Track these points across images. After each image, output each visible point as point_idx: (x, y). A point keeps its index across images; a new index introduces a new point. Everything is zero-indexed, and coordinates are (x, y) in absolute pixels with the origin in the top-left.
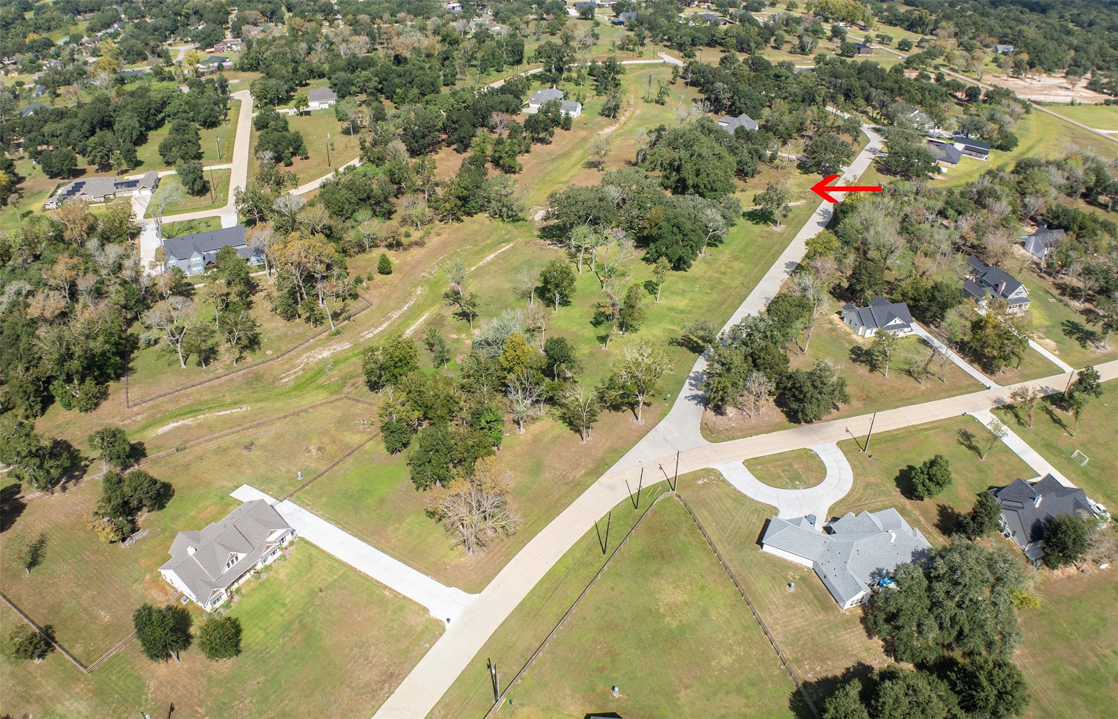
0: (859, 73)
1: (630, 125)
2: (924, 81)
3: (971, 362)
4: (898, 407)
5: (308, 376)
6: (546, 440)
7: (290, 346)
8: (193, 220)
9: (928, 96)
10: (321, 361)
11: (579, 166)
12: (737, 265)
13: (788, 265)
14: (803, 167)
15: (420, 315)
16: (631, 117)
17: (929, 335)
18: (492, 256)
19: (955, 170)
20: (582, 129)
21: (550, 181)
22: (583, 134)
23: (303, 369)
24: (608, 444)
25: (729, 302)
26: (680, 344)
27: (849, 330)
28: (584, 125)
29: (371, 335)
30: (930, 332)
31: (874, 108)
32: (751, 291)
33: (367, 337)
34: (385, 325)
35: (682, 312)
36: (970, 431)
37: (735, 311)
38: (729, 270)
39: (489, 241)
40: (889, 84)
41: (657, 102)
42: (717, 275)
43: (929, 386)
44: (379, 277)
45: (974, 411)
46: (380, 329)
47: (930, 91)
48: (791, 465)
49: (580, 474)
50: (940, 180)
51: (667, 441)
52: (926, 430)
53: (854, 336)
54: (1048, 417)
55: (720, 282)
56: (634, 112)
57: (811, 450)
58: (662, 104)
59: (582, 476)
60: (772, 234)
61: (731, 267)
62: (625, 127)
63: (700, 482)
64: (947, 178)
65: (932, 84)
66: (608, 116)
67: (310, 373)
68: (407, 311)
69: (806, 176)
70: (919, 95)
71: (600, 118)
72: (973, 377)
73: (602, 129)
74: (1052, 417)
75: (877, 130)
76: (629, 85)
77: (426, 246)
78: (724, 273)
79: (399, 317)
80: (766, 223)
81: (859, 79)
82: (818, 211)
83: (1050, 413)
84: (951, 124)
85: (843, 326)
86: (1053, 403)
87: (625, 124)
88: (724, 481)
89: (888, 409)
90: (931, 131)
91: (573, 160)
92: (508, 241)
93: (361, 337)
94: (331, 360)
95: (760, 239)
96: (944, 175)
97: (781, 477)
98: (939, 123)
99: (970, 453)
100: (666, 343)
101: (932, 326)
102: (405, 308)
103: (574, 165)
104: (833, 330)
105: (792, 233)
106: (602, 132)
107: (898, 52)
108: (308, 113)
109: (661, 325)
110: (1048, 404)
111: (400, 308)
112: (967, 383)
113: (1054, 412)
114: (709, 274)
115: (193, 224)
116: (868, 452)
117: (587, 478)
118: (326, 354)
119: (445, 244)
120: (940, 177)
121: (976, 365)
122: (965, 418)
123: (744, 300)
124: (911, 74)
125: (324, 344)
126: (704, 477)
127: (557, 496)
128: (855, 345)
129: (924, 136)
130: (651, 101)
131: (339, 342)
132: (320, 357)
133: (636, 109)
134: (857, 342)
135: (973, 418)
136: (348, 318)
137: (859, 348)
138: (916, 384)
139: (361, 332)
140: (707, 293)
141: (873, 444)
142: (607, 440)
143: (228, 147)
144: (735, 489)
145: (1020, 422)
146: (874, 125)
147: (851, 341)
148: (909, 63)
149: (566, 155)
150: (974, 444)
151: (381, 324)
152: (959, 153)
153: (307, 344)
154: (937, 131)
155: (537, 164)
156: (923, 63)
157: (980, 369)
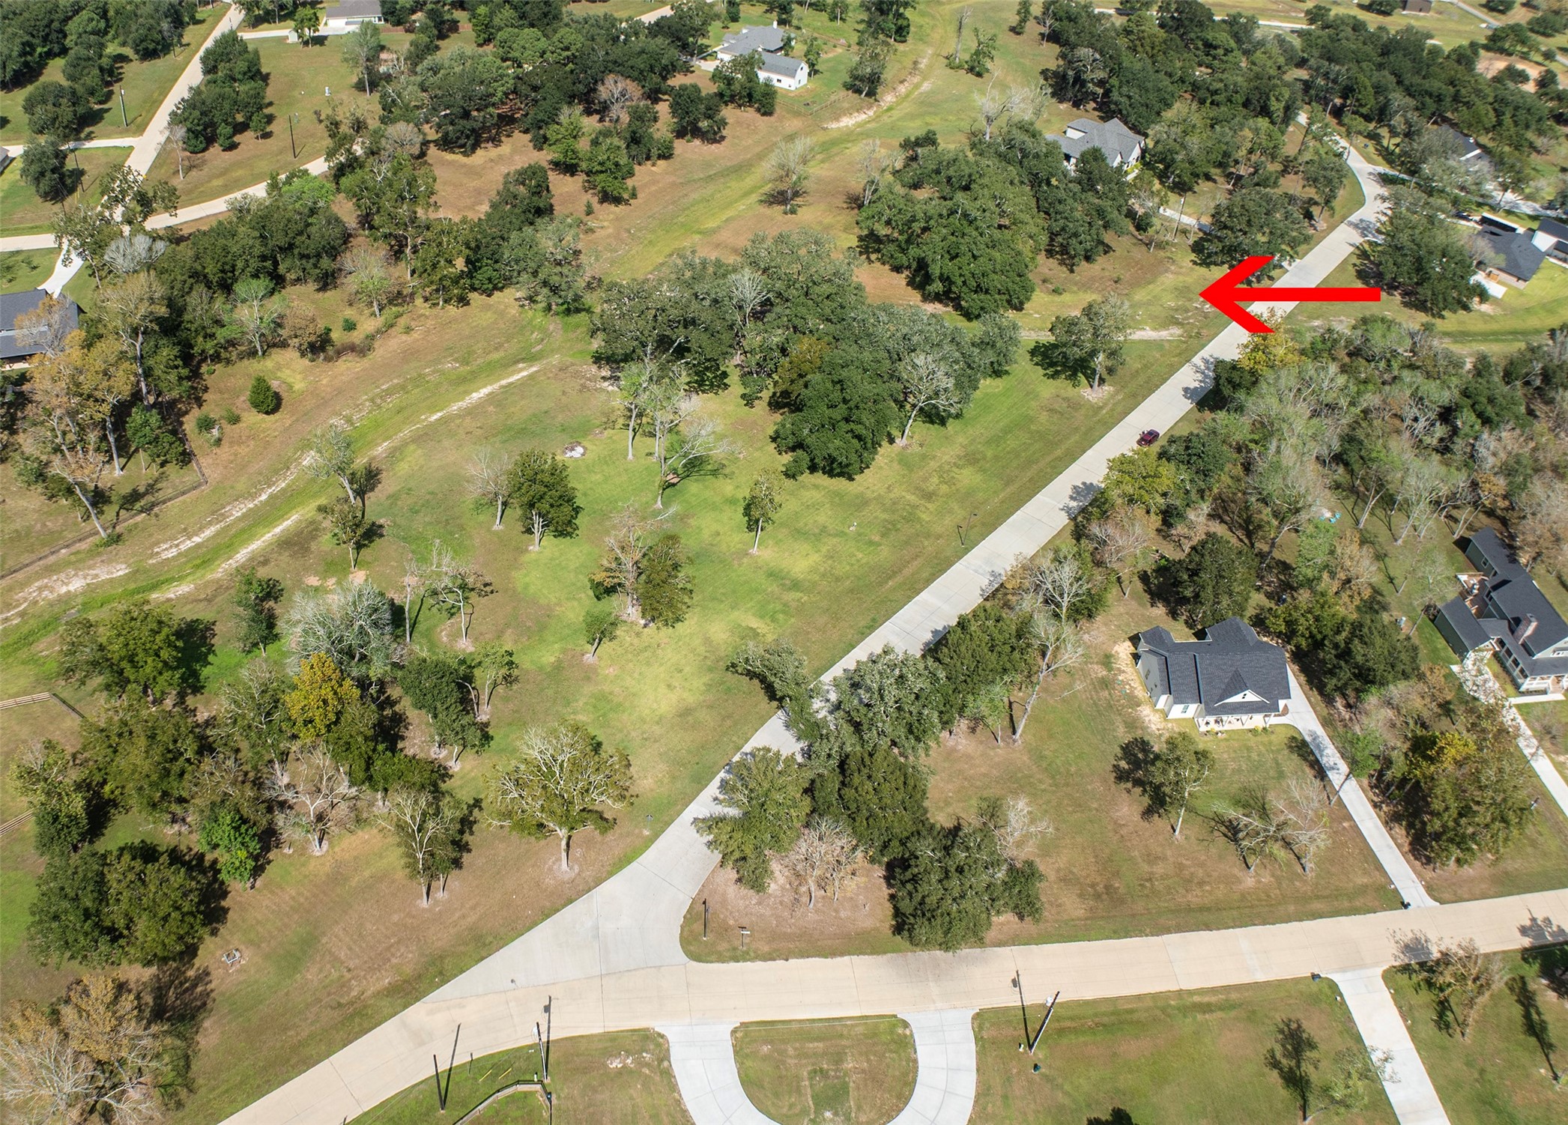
0: (1383, 54)
1: (896, 114)
2: (1511, 85)
3: (1391, 820)
4: (1168, 931)
5: (25, 630)
6: (354, 882)
7: (26, 558)
8: (18, 252)
9: (1507, 119)
10: (60, 600)
11: (754, 198)
12: (968, 477)
13: (1077, 493)
14: (1202, 250)
15: (282, 517)
16: (907, 96)
17: (1320, 731)
18: (485, 391)
19: (1521, 294)
20: (797, 114)
21: (683, 225)
22: (793, 124)
23: (22, 614)
24: (472, 918)
25: (907, 572)
26: (751, 675)
27: (1140, 693)
28: (806, 106)
29: (172, 553)
30: (1326, 722)
31: (1393, 133)
32: (967, 551)
33: (165, 556)
34: (209, 532)
35: (796, 585)
36: (1312, 1028)
37: (910, 598)
38: (944, 488)
39: (496, 356)
40: (1436, 85)
41: (971, 70)
42: (912, 498)
43: (1266, 879)
44: (253, 418)
45: (1343, 970)
46: (197, 539)
47: (1516, 108)
48: (838, 1058)
49: (379, 986)
50: (1483, 315)
51: (597, 936)
52: (1206, 1008)
53: (1146, 712)
54: (1517, 1011)
55: (910, 518)
56: (917, 86)
57: (906, 1024)
58: (979, 75)
59: (377, 995)
60: (1075, 405)
61: (951, 482)
62: (885, 119)
63: (615, 1064)
64: (1499, 311)
65: (1523, 95)
66: (859, 91)
67: (33, 623)
68: (267, 501)
69: (1203, 270)
70: (1492, 114)
71: (843, 93)
72: (1379, 867)
73: (837, 119)
74: (1527, 1016)
75: (1385, 180)
76: (933, 27)
77: (371, 356)
78: (929, 496)
79: (244, 516)
80: (1073, 377)
81: (1380, 66)
82: (1197, 360)
83: (1526, 999)
84: (1538, 190)
85: (1131, 676)
86: (1547, 972)
87: (889, 109)
88: (668, 1074)
89: (1141, 933)
90: (1498, 195)
91: (749, 181)
92: (530, 359)
93: (153, 555)
94: (80, 600)
95: (1044, 417)
96: (1496, 301)
97: (798, 1090)
98: (1517, 184)
99: (1283, 1093)
100: (722, 665)
101: (1339, 703)
102: (264, 497)
103: (747, 194)
104: (1105, 684)
105: (1119, 409)
106: (834, 125)
107: (1482, 14)
108: (320, 41)
109: (735, 615)
110: (1531, 971)
111: (253, 496)
112: (1361, 880)
113: (1539, 1000)
114: (897, 493)
115: (11, 262)
116: (1038, 1053)
117: (386, 1002)
118: (76, 585)
119: (409, 354)
120: (1485, 308)
121: (1400, 831)
122: (1314, 987)
123: (943, 571)
124: (1490, 66)
125: (78, 563)
126: (628, 1053)
127: (305, 1034)
128: (1139, 733)
129: (1480, 205)
130: (960, 67)
131: (109, 562)
132: (64, 590)
133: (924, 79)
134: (1144, 728)
135: (1333, 987)
136: (148, 510)
137: (1144, 745)
138: (1237, 870)
139: (157, 543)
140: (871, 543)
141: (1061, 1032)
142: (473, 908)
143: (155, 102)
144: (678, 1102)
145: (1442, 1022)
146: (1383, 168)
147: (1133, 723)
148: (1496, 43)
149: (740, 169)
150: (1307, 1068)
151: (201, 529)
152: (1541, 256)
153: (52, 559)
154: (1509, 196)
155: (673, 184)
156: (1523, 43)
157: (1405, 842)
